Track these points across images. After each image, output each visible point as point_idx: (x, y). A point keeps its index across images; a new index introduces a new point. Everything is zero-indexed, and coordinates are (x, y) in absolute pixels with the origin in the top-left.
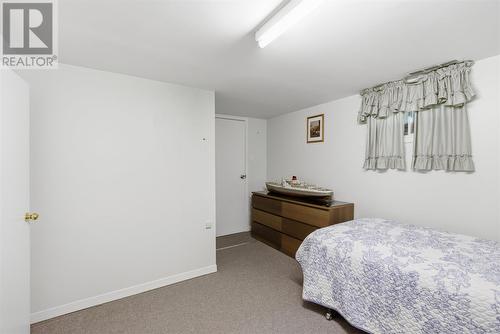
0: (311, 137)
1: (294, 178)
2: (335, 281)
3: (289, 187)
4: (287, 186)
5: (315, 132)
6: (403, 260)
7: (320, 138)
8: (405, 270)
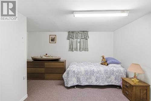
0: (51, 41)
1: (46, 54)
2: (78, 78)
3: (46, 57)
4: (44, 57)
5: (53, 40)
6: (91, 68)
7: (55, 42)
8: (92, 69)
